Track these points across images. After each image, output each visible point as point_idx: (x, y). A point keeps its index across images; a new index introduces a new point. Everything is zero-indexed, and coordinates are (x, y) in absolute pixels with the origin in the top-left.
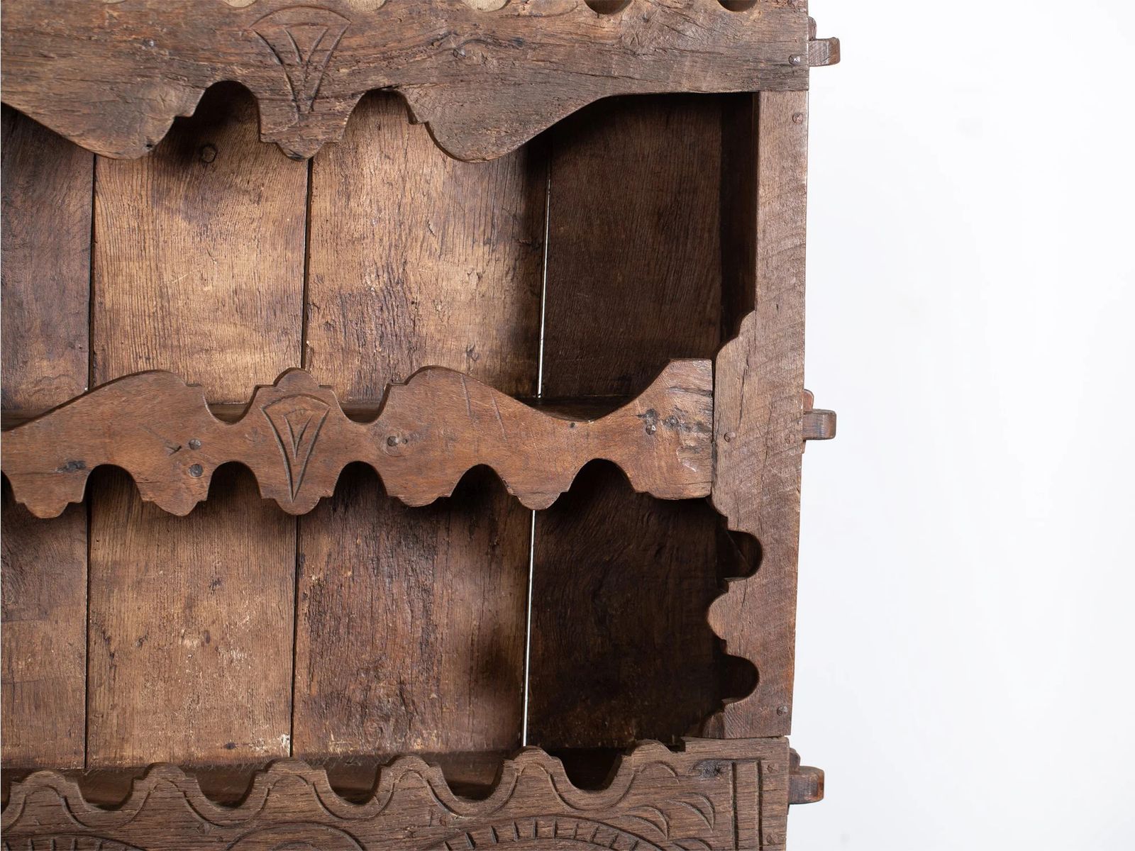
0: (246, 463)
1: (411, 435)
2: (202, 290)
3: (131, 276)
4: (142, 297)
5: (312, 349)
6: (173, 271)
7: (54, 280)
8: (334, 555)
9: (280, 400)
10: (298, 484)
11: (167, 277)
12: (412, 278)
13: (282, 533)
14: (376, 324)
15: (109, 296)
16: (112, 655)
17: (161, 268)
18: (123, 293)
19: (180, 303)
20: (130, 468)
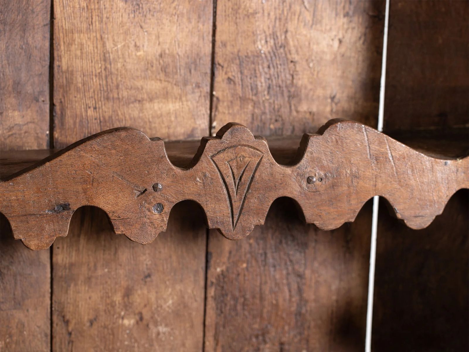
0: (197, 201)
1: (325, 175)
2: (136, 55)
3: (82, 45)
4: (90, 61)
5: (218, 99)
6: (114, 41)
7: (22, 48)
8: (234, 253)
9: (224, 150)
10: (237, 216)
11: (109, 45)
12: (291, 43)
13: (195, 237)
14: (265, 78)
15: (65, 61)
16: (70, 334)
17: (104, 38)
18: (76, 58)
19: (119, 65)
20: (107, 208)
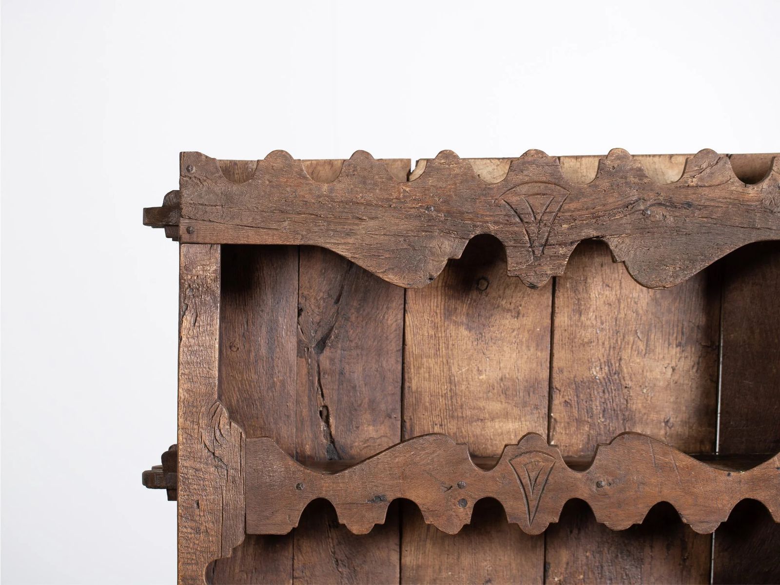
0: (497, 498)
1: (613, 480)
2: (478, 378)
3: (430, 368)
4: (437, 383)
5: (555, 420)
6: (459, 365)
7: (377, 371)
8: (570, 564)
9: (521, 455)
10: (533, 513)
11: (454, 369)
12: (625, 370)
13: (534, 547)
14: (600, 402)
15: (414, 382)
17: (450, 363)
18: (424, 380)
19: (463, 387)
20: (417, 501)
